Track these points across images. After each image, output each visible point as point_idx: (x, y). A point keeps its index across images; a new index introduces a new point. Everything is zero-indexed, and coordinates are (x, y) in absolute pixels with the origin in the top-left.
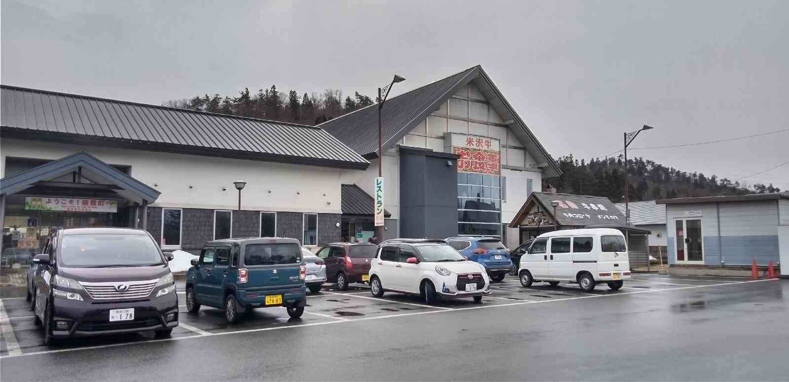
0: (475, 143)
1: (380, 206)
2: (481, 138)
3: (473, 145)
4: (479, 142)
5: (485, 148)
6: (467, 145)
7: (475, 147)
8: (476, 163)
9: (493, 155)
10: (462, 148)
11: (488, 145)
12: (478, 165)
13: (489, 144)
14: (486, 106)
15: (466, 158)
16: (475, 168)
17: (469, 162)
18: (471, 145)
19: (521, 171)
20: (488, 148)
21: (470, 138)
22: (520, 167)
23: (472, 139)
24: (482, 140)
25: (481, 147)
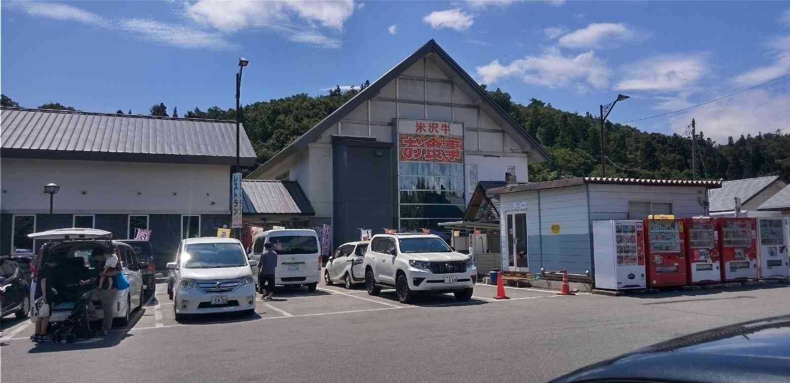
0: (427, 128)
1: (237, 205)
2: (435, 122)
3: (425, 131)
4: (433, 127)
5: (442, 133)
6: (417, 131)
7: (428, 133)
8: (429, 151)
9: (452, 141)
10: (411, 135)
11: (446, 130)
12: (431, 154)
13: (448, 128)
14: (449, 86)
15: (414, 146)
16: (428, 156)
17: (419, 150)
18: (422, 130)
19: (499, 157)
20: (446, 133)
21: (421, 123)
22: (497, 152)
23: (424, 124)
24: (437, 124)
25: (435, 133)
